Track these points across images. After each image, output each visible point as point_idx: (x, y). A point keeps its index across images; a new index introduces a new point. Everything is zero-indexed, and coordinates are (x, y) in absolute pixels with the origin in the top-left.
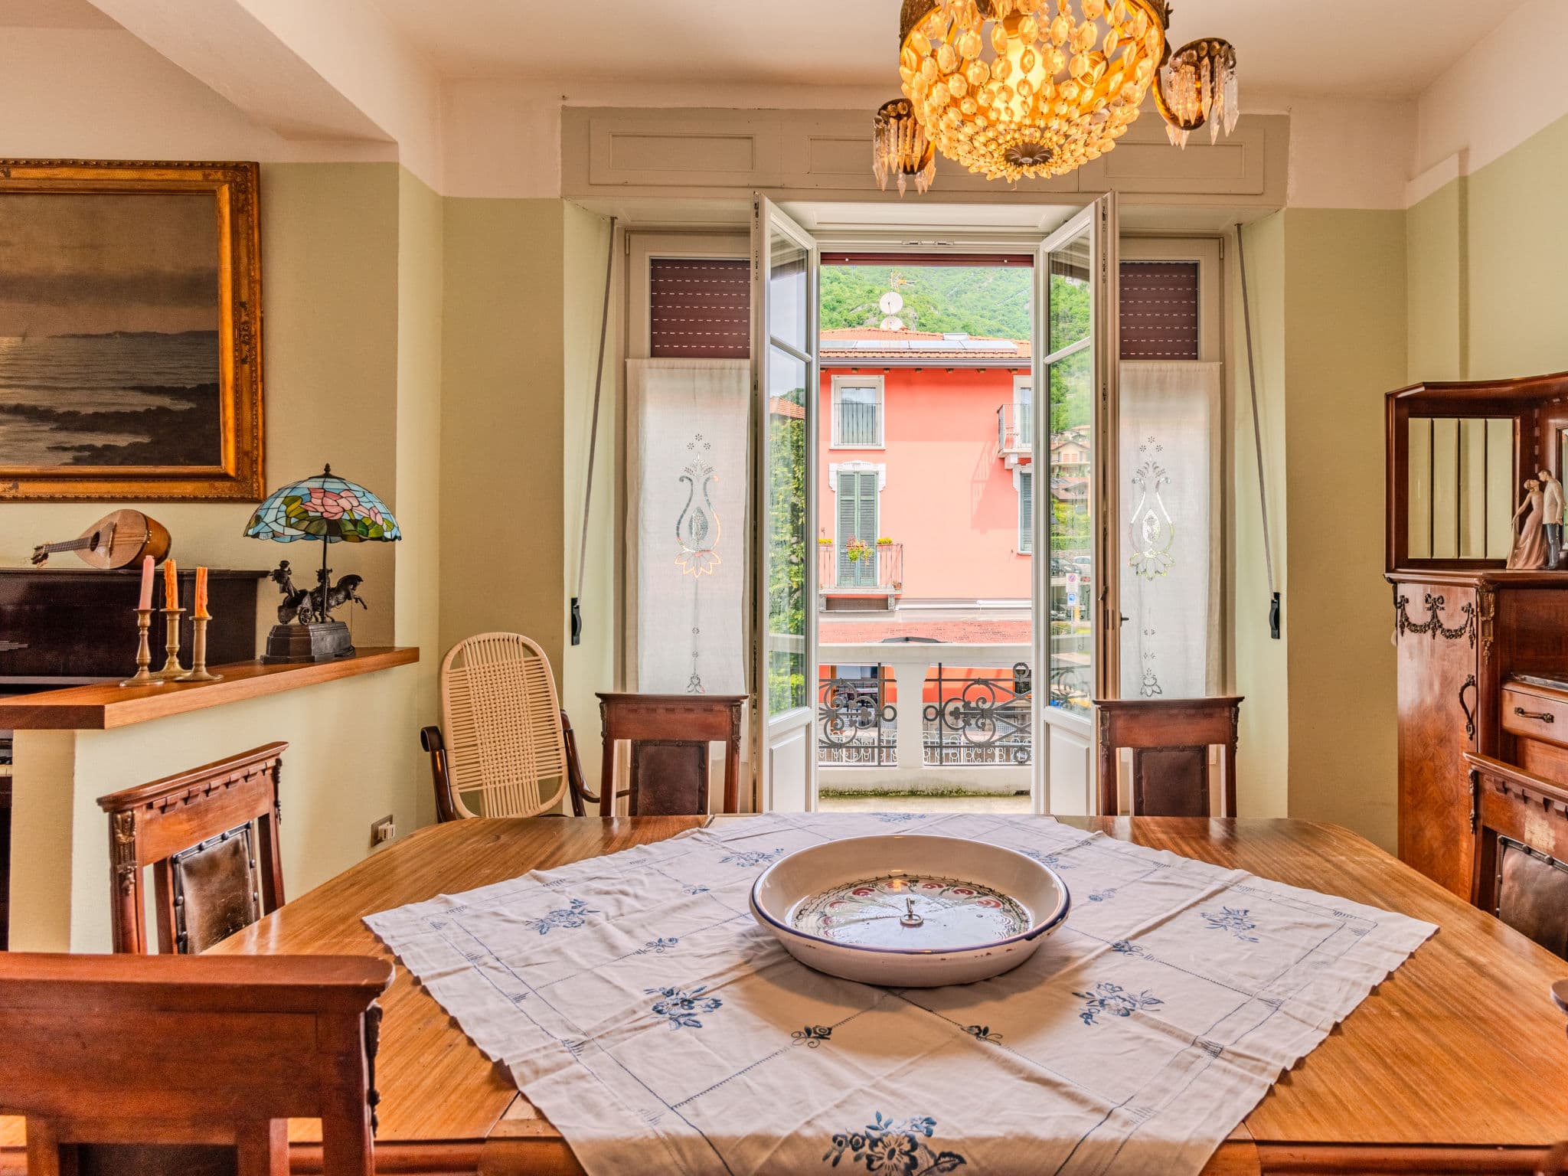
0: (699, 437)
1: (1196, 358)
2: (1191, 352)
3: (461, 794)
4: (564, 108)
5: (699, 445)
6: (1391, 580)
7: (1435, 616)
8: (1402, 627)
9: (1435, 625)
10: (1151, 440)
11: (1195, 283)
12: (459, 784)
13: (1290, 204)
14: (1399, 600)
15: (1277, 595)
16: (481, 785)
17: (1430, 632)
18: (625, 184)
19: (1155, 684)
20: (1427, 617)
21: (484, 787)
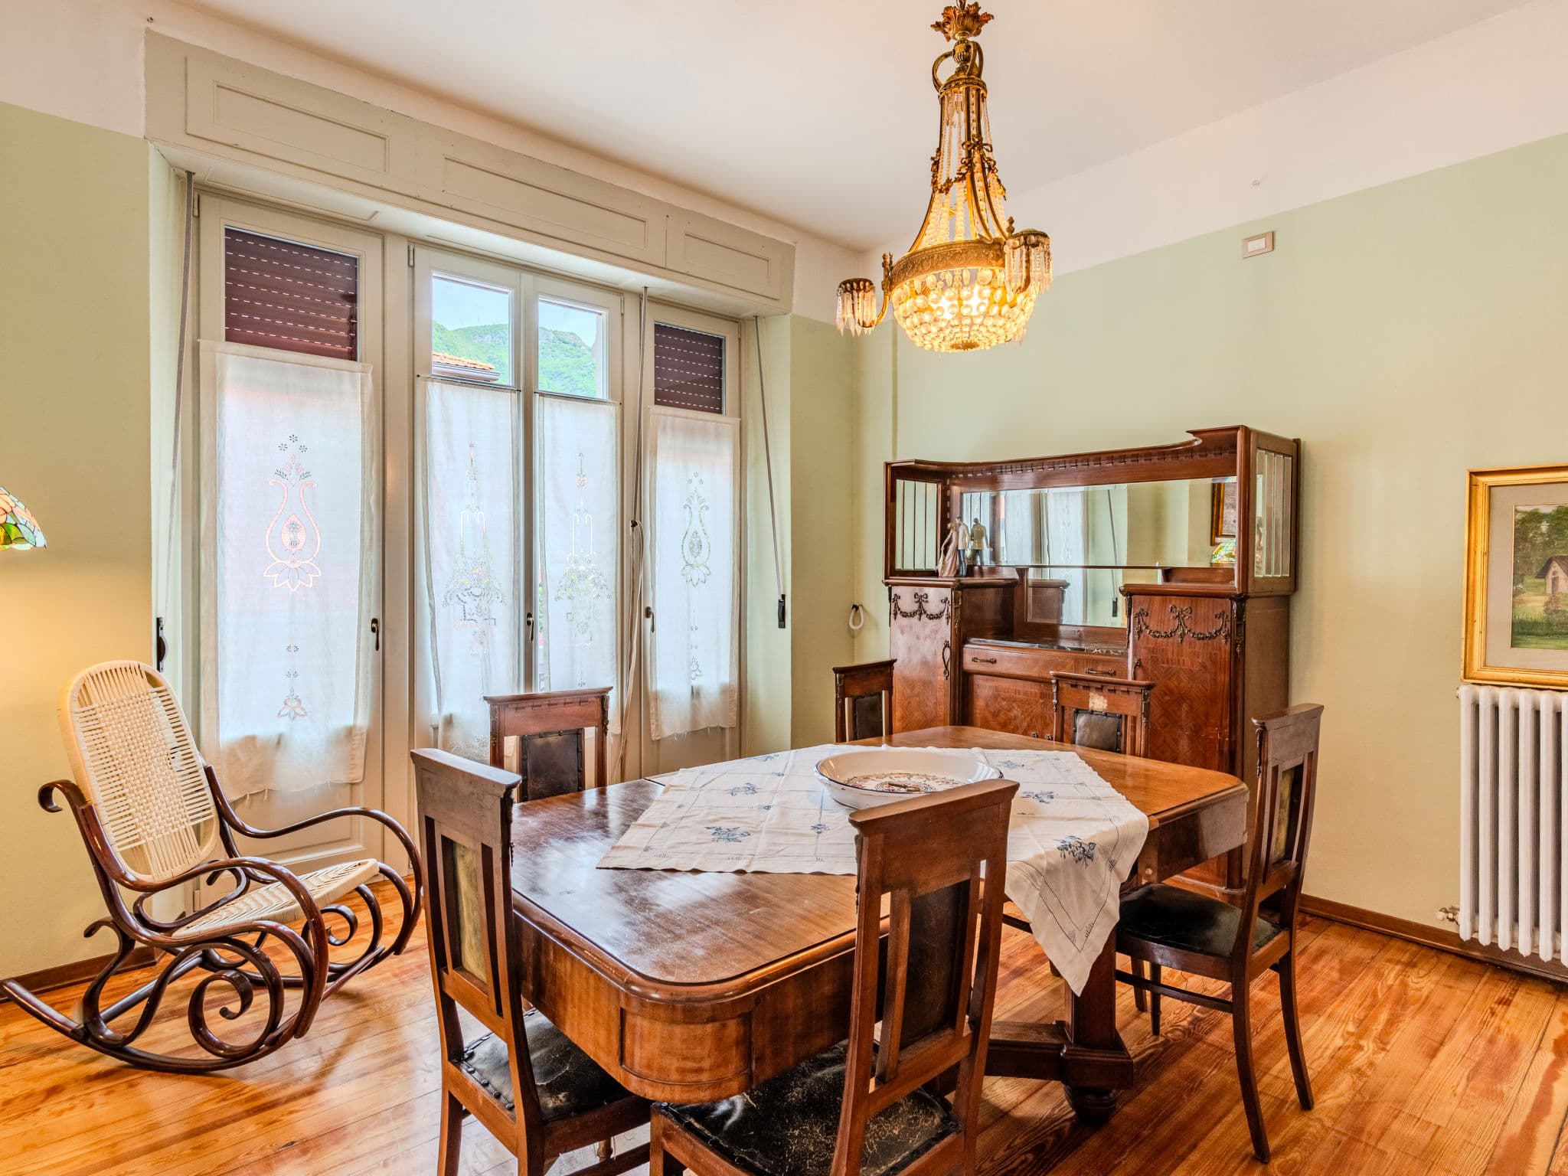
0: (294, 438)
1: (720, 412)
2: (717, 407)
3: (122, 853)
4: (148, 31)
5: (293, 447)
6: (887, 584)
7: (920, 606)
8: (895, 614)
9: (921, 612)
10: (696, 475)
11: (720, 352)
12: (117, 842)
13: (795, 311)
14: (893, 597)
15: (783, 596)
16: (137, 840)
17: (917, 616)
18: (235, 147)
19: (698, 669)
20: (916, 607)
21: (143, 842)
